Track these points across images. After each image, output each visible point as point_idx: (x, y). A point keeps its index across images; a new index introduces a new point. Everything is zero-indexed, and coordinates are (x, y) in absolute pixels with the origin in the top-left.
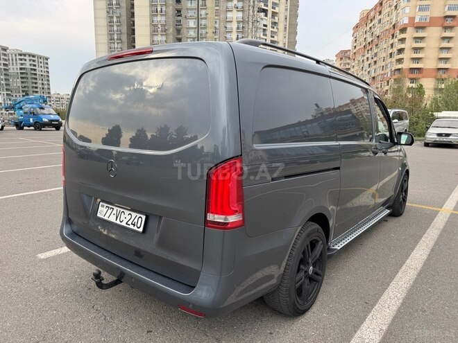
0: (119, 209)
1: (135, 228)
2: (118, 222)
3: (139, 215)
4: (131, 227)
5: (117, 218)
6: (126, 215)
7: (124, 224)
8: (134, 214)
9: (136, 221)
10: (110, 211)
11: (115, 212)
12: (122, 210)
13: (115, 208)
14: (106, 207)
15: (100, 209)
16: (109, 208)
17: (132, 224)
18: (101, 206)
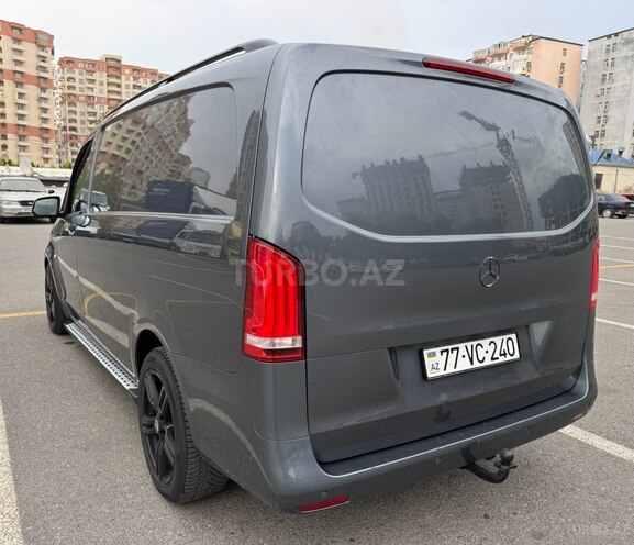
0: (469, 344)
1: (509, 358)
2: (477, 364)
3: (506, 337)
4: (502, 359)
5: (471, 360)
6: (486, 347)
7: (488, 362)
8: (498, 340)
9: (505, 347)
10: (452, 356)
11: (463, 351)
12: (475, 343)
13: (462, 346)
14: (442, 352)
15: (428, 362)
16: (447, 351)
17: (501, 355)
18: (429, 355)
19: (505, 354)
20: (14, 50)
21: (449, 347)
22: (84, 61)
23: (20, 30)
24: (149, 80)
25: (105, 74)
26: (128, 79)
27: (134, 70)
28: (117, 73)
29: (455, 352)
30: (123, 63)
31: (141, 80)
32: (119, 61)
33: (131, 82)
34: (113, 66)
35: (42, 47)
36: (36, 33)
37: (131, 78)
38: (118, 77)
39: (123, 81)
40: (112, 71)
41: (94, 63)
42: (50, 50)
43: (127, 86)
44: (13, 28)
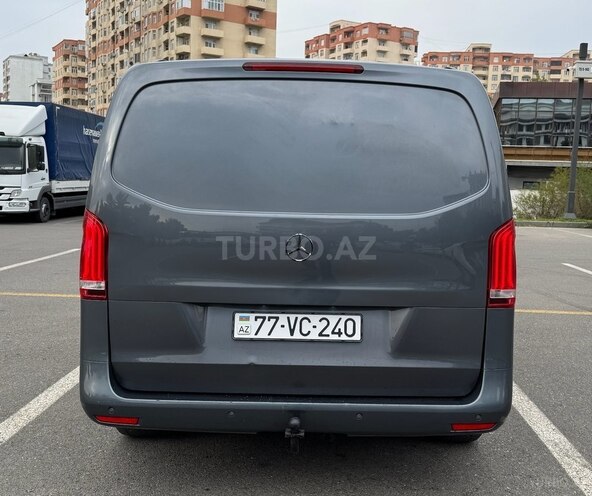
0: (293, 316)
1: (344, 338)
3: (344, 318)
4: (334, 338)
5: (292, 331)
6: (315, 322)
7: (314, 337)
8: (333, 318)
9: (341, 327)
11: (283, 323)
12: (301, 316)
13: (283, 317)
14: (256, 318)
15: (238, 324)
16: (264, 318)
17: (333, 333)
18: (241, 319)
19: (340, 333)
20: (379, 51)
21: (267, 315)
22: (449, 55)
23: (386, 30)
24: (521, 68)
25: (471, 66)
26: (496, 69)
27: (504, 57)
28: (484, 64)
29: (273, 321)
30: (492, 50)
31: (512, 69)
32: (488, 49)
33: (500, 71)
34: (481, 56)
35: (406, 45)
36: (401, 31)
37: (500, 67)
38: (485, 68)
39: (491, 72)
40: (478, 62)
41: (458, 56)
42: (414, 47)
43: (495, 78)
44: (379, 29)
